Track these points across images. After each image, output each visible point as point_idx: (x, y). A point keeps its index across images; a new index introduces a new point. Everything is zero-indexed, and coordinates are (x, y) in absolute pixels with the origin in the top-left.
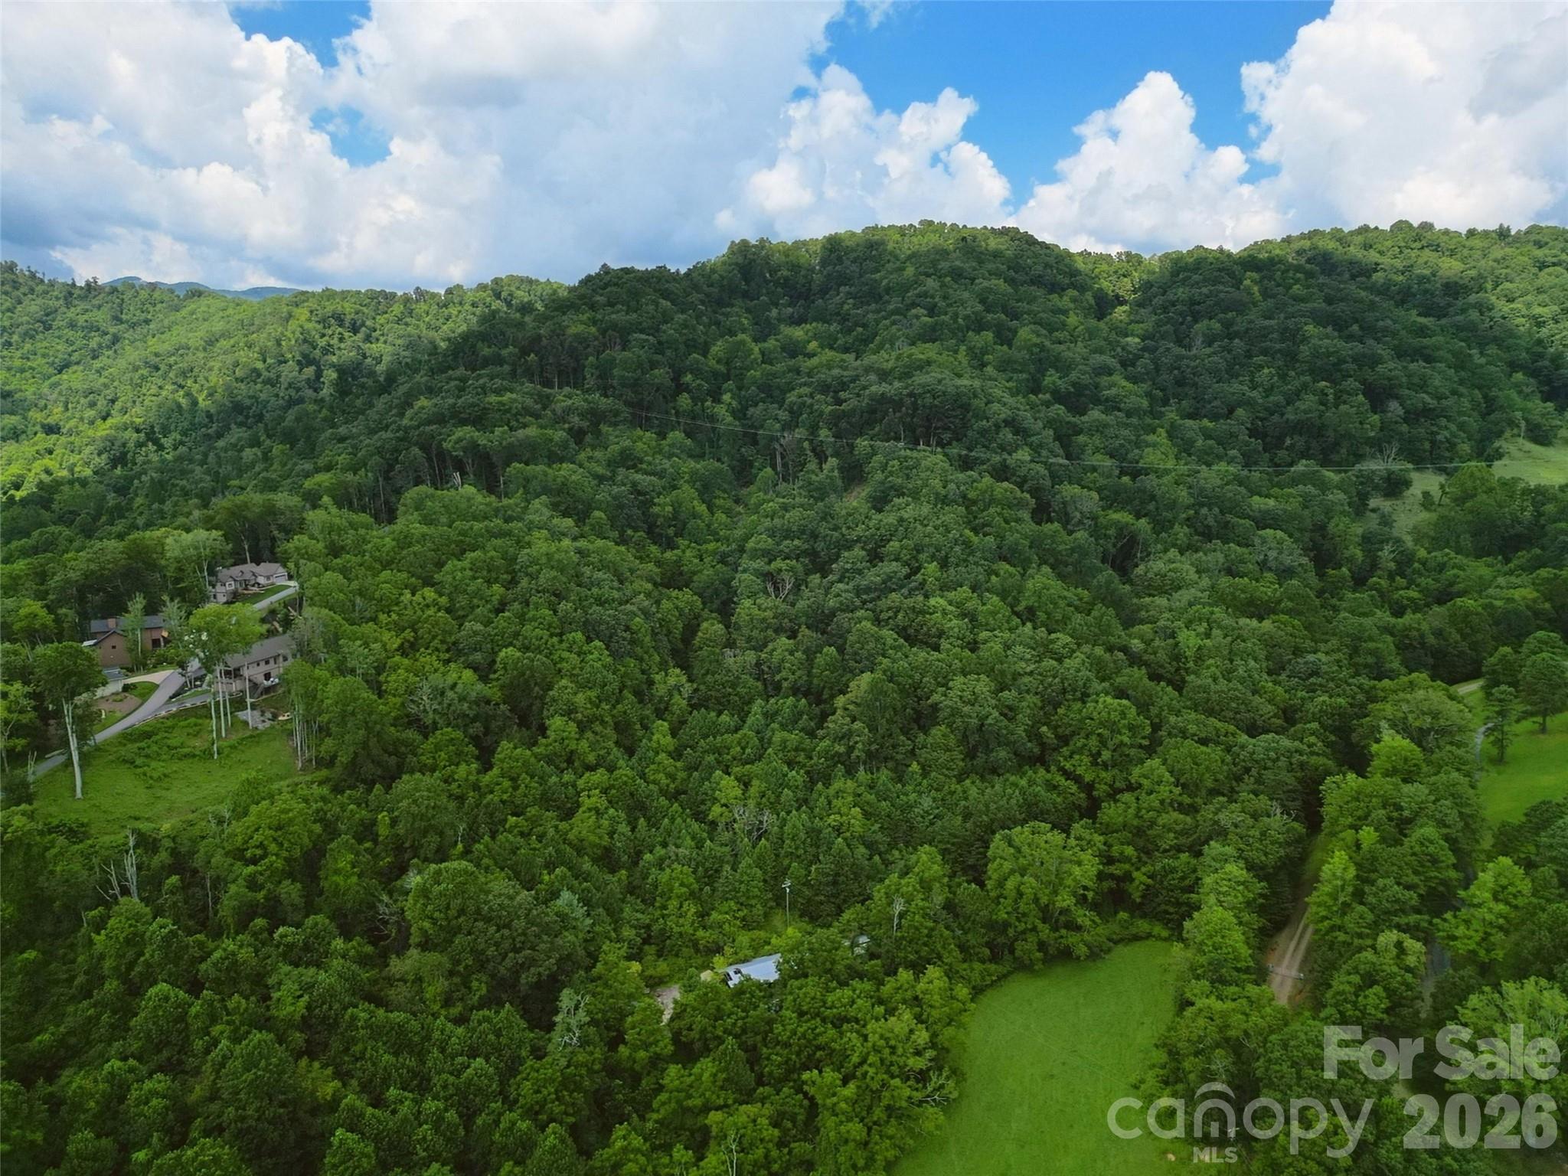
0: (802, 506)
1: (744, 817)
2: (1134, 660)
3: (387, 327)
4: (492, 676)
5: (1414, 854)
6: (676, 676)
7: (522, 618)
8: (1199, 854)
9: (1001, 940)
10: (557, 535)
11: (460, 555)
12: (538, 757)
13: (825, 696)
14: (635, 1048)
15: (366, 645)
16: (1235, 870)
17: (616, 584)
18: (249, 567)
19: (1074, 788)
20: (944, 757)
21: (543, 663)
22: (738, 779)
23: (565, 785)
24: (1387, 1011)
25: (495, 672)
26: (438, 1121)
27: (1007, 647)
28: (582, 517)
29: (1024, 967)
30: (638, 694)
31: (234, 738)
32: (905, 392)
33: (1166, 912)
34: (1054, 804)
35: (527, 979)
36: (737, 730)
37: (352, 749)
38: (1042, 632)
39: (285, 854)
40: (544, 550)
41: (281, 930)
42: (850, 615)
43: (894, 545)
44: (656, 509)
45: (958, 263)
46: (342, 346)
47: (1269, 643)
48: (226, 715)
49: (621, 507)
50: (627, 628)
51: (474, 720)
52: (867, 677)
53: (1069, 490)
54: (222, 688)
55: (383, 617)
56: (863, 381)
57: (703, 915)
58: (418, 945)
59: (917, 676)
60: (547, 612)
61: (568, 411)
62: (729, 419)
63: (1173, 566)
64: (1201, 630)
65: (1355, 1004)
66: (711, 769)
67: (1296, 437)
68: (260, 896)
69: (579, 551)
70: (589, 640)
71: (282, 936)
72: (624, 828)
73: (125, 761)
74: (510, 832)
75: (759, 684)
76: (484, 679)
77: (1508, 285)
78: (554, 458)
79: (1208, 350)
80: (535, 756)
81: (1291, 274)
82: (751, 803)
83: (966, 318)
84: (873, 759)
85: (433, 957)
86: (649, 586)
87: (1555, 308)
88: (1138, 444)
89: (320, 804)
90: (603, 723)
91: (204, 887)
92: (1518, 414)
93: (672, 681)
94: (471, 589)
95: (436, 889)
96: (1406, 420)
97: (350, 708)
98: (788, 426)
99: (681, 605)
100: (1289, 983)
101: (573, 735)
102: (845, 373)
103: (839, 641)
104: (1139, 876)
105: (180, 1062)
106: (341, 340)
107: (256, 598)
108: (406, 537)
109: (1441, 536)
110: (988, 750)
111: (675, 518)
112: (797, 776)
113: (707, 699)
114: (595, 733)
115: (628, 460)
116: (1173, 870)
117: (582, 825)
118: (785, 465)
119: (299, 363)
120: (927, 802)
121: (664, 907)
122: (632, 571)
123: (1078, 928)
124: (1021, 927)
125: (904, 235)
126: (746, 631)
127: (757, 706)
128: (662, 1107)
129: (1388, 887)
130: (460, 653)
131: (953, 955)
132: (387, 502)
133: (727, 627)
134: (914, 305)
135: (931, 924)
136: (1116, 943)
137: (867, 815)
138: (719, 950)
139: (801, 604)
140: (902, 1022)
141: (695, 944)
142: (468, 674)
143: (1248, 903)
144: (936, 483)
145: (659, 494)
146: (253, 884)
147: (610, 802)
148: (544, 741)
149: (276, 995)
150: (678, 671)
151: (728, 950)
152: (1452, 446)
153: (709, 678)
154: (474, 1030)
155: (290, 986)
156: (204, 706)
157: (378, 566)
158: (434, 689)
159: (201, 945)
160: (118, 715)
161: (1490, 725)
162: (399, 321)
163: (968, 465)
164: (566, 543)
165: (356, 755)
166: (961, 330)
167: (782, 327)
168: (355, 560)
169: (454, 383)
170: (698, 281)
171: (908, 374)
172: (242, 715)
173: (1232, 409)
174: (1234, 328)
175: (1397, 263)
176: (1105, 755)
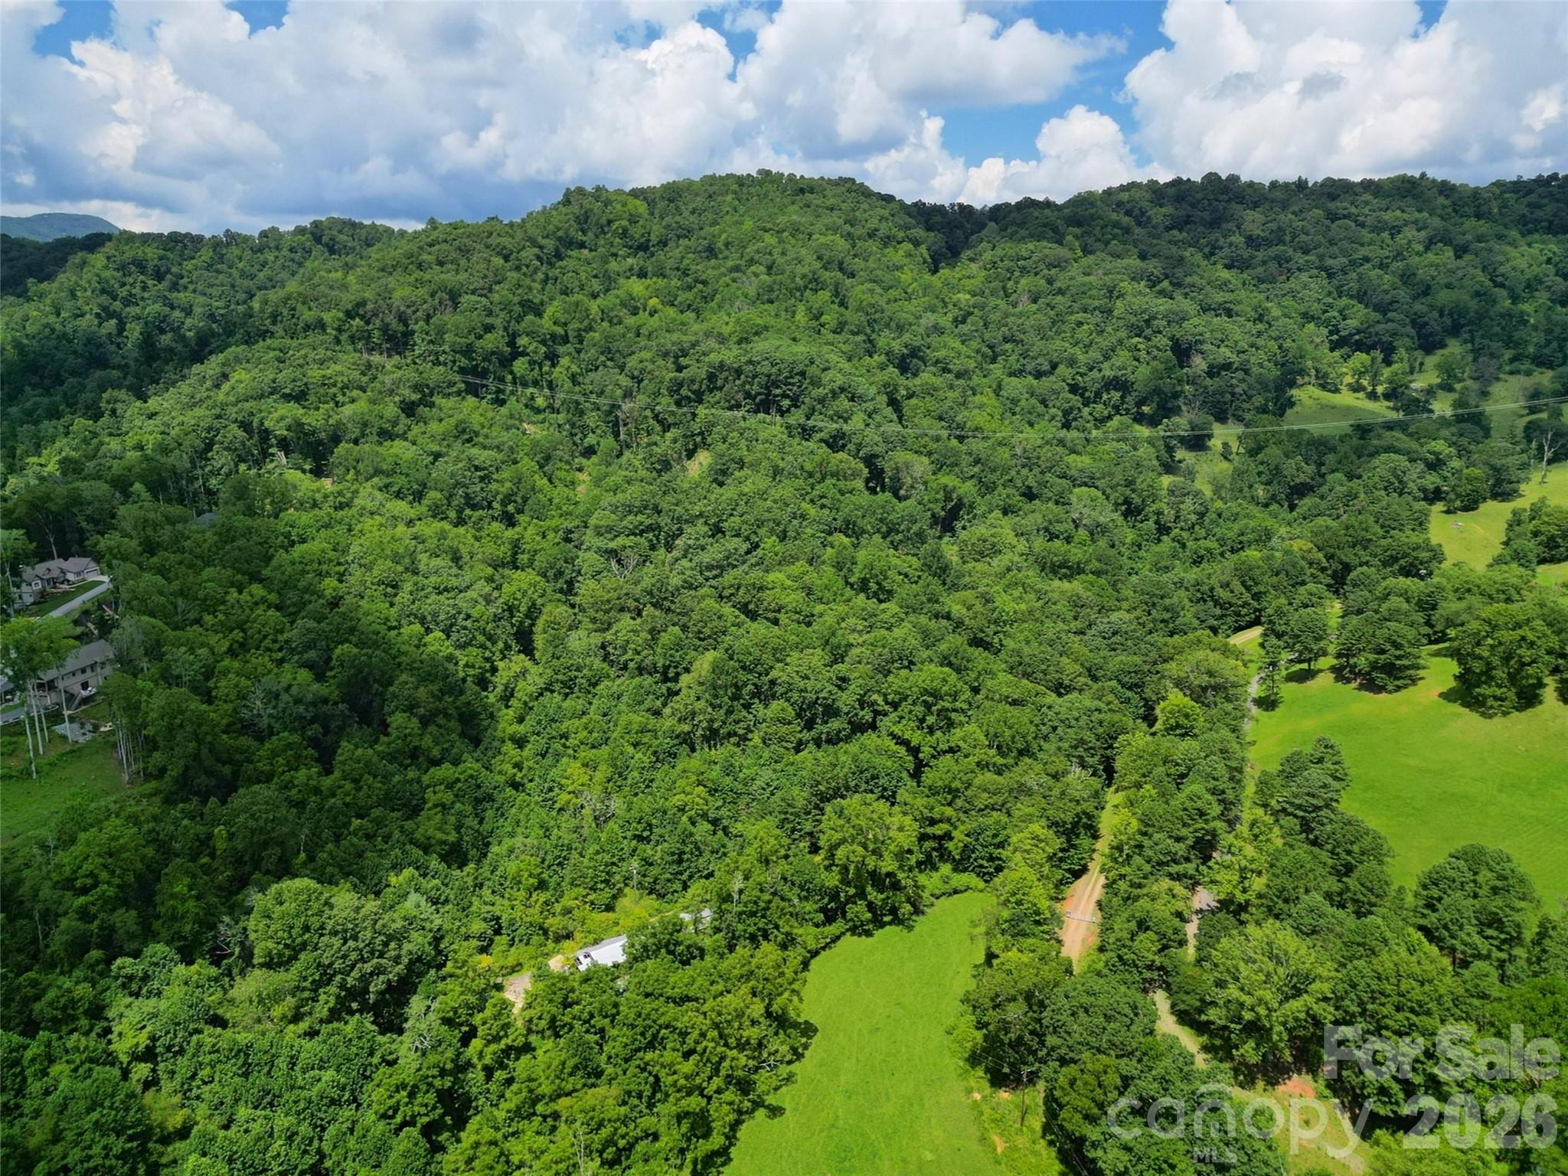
0: (644, 480)
1: (590, 802)
2: (959, 626)
3: (196, 274)
4: (329, 674)
5: (1185, 809)
6: (520, 662)
7: (358, 613)
9: (834, 904)
10: (391, 522)
11: (288, 547)
12: (382, 756)
13: (671, 674)
14: (487, 1043)
15: (192, 650)
16: (1038, 828)
17: (454, 571)
18: (56, 564)
19: (902, 752)
20: (783, 729)
21: (382, 660)
22: (585, 764)
23: (411, 782)
24: (1158, 952)
25: (332, 669)
26: (292, 1136)
27: (841, 619)
28: (416, 498)
29: (855, 929)
30: (480, 682)
31: (53, 755)
32: (744, 359)
33: (981, 866)
34: (884, 766)
35: (377, 985)
36: (583, 714)
37: (182, 762)
38: (873, 602)
39: (117, 881)
40: (379, 540)
41: (119, 961)
42: (692, 592)
43: (735, 521)
44: (495, 486)
45: (794, 217)
46: (146, 295)
47: (1077, 604)
48: (42, 730)
49: (458, 485)
50: (469, 616)
51: (312, 721)
52: (710, 656)
53: (901, 456)
54: (36, 702)
55: (208, 619)
56: (703, 347)
57: (552, 903)
58: (262, 965)
59: (758, 653)
60: (385, 605)
61: (399, 383)
62: (568, 386)
63: (993, 531)
64: (1017, 594)
65: (1131, 948)
66: (559, 755)
67: (1113, 393)
68: (94, 926)
69: (416, 538)
70: (428, 631)
71: (120, 968)
72: (471, 821)
74: (356, 835)
75: (605, 665)
76: (320, 677)
77: (1303, 238)
78: (386, 435)
79: (1034, 307)
80: (378, 754)
81: (1109, 229)
82: (598, 788)
83: (804, 277)
84: (716, 736)
85: (278, 976)
86: (490, 571)
87: (1345, 260)
88: (966, 406)
89: (152, 825)
90: (447, 716)
91: (31, 917)
92: (1309, 363)
93: (516, 667)
94: (302, 584)
95: (279, 909)
96: (1209, 374)
97: (178, 721)
98: (629, 394)
99: (524, 587)
100: (1084, 925)
101: (416, 731)
102: (685, 338)
103: (682, 618)
104: (958, 835)
105: (18, 1106)
106: (144, 288)
107: (67, 596)
108: (228, 531)
109: (1235, 487)
110: (824, 722)
111: (515, 493)
112: (641, 757)
113: (555, 683)
114: (439, 726)
115: (465, 434)
116: (987, 828)
117: (429, 823)
118: (628, 432)
119: (98, 315)
120: (767, 774)
121: (514, 898)
122: (472, 555)
124: (851, 891)
125: (741, 185)
126: (591, 613)
128: (515, 1097)
129: (1162, 840)
130: (292, 652)
133: (572, 606)
134: (751, 262)
135: (768, 897)
136: (938, 897)
137: (713, 792)
138: (569, 935)
139: (646, 583)
140: (739, 997)
141: (545, 932)
142: (304, 675)
143: (1050, 858)
144: (775, 457)
145: (498, 469)
146: (85, 915)
147: (457, 796)
148: (386, 739)
149: (116, 1029)
150: (522, 656)
151: (578, 935)
153: (553, 662)
154: (324, 1043)
155: (132, 1018)
156: (17, 723)
157: (199, 563)
158: (268, 692)
159: (34, 983)
161: (1263, 675)
162: (209, 267)
163: (806, 433)
164: (401, 528)
165: (187, 768)
166: (798, 289)
167: (622, 281)
168: (174, 558)
169: (272, 354)
170: (533, 232)
171: (747, 340)
172: (59, 729)
173: (1054, 366)
174: (1057, 285)
175: (1206, 215)
176: (931, 720)
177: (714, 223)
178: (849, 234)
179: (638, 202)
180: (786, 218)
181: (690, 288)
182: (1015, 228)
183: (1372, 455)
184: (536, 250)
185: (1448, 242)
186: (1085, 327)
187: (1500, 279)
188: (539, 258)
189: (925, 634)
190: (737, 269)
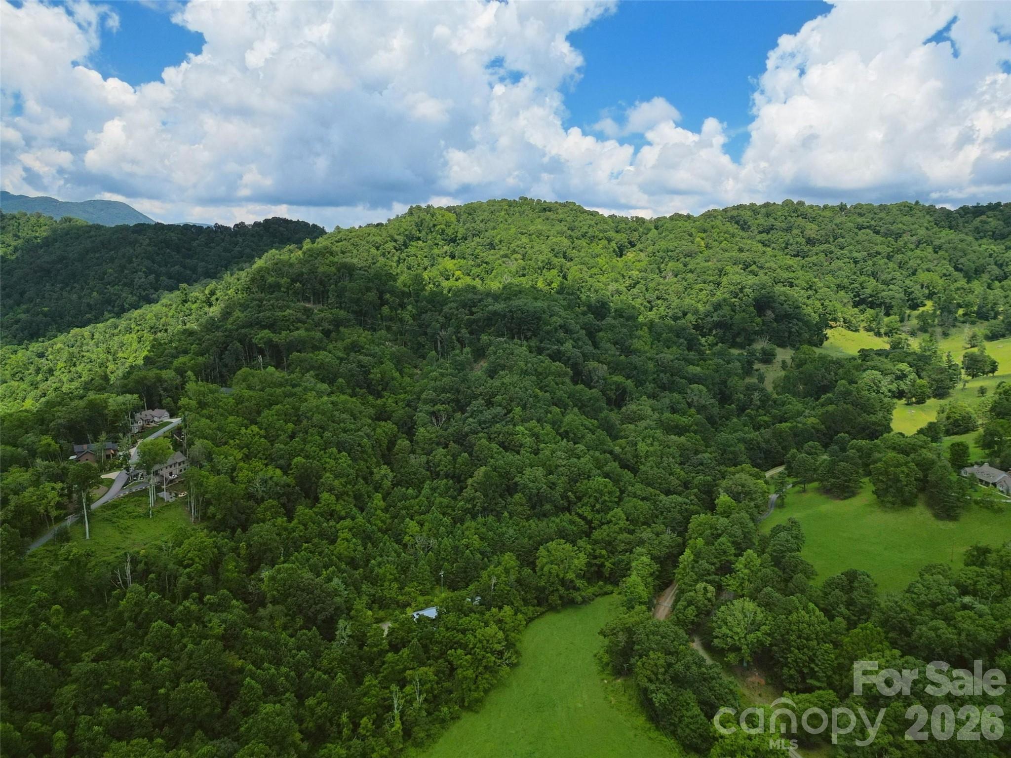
0: (451, 374)
1: (420, 541)
2: (616, 458)
4: (290, 472)
5: (716, 549)
6: (385, 469)
7: (304, 441)
8: (631, 552)
9: (542, 596)
10: (320, 394)
11: (270, 405)
12: (316, 514)
13: (462, 478)
14: (371, 647)
15: (226, 457)
16: (646, 559)
17: (353, 421)
18: (150, 412)
19: (583, 523)
20: (520, 509)
21: (317, 465)
22: (418, 523)
23: (331, 527)
24: (696, 616)
25: (292, 469)
26: (287, 677)
27: (553, 452)
28: (331, 382)
29: (553, 609)
30: (365, 479)
31: (158, 507)
32: (507, 310)
34: (572, 531)
35: (320, 617)
36: (417, 497)
37: (223, 512)
38: (571, 443)
39: (202, 562)
40: (314, 404)
41: (207, 597)
42: (475, 435)
43: (499, 398)
44: (372, 376)
45: (539, 226)
47: (682, 448)
49: (353, 375)
50: (359, 445)
51: (283, 495)
52: (483, 469)
53: (592, 364)
55: (231, 442)
57: (401, 589)
58: (271, 602)
59: (508, 468)
60: (318, 438)
61: (322, 319)
62: (411, 322)
63: (641, 407)
64: (649, 442)
65: (683, 614)
66: (403, 518)
67: (719, 330)
68: (193, 582)
69: (332, 403)
70: (340, 452)
71: (207, 600)
72: (360, 548)
73: (107, 520)
75: (428, 473)
76: (285, 473)
77: (841, 240)
78: (315, 348)
79: (675, 280)
80: (314, 512)
81: (722, 234)
82: (424, 534)
83: (543, 261)
84: (485, 511)
85: (279, 607)
86: (370, 421)
87: (865, 253)
88: (631, 336)
90: (348, 495)
92: (839, 314)
93: (383, 472)
94: (277, 426)
95: (279, 576)
96: (776, 320)
97: (222, 491)
98: (444, 327)
99: (387, 430)
101: (333, 502)
102: (475, 297)
103: (469, 449)
104: (608, 564)
107: (155, 430)
108: (240, 398)
109: (786, 386)
110: (542, 505)
111: (382, 380)
112: (447, 520)
113: (402, 481)
114: (344, 501)
115: (355, 347)
116: (623, 561)
117: (341, 547)
118: (442, 347)
120: (511, 531)
121: (382, 586)
122: (360, 412)
123: (578, 589)
124: (551, 589)
125: (510, 206)
126: (421, 445)
127: (427, 485)
128: (385, 671)
129: (704, 564)
130: (272, 460)
131: (518, 603)
132: (220, 372)
133: (411, 441)
134: (514, 252)
135: (508, 588)
136: (596, 596)
137: (482, 539)
138: (409, 605)
139: (451, 430)
140: (492, 629)
141: (397, 603)
142: (278, 472)
143: (651, 575)
144: (522, 364)
145: (373, 367)
146: (190, 577)
147: (353, 535)
148: (319, 505)
149: (209, 625)
150: (386, 466)
151: (413, 604)
152: (799, 334)
153: (402, 470)
154: (299, 639)
155: (216, 621)
157: (226, 414)
158: (262, 480)
160: (98, 496)
163: (540, 351)
164: (325, 398)
165: (225, 515)
166: (539, 268)
167: (440, 259)
168: (214, 411)
169: (255, 303)
170: (393, 232)
171: (510, 299)
172: (161, 495)
173: (685, 314)
174: (689, 267)
175: (784, 225)
176: (598, 506)
177: (494, 228)
178: (570, 236)
179: (451, 215)
180: (534, 227)
181: (479, 266)
182: (667, 233)
183: (864, 370)
184: (394, 244)
185: (929, 243)
186: (704, 292)
187: (960, 266)
188: (395, 248)
189: (597, 460)
190: (506, 256)
